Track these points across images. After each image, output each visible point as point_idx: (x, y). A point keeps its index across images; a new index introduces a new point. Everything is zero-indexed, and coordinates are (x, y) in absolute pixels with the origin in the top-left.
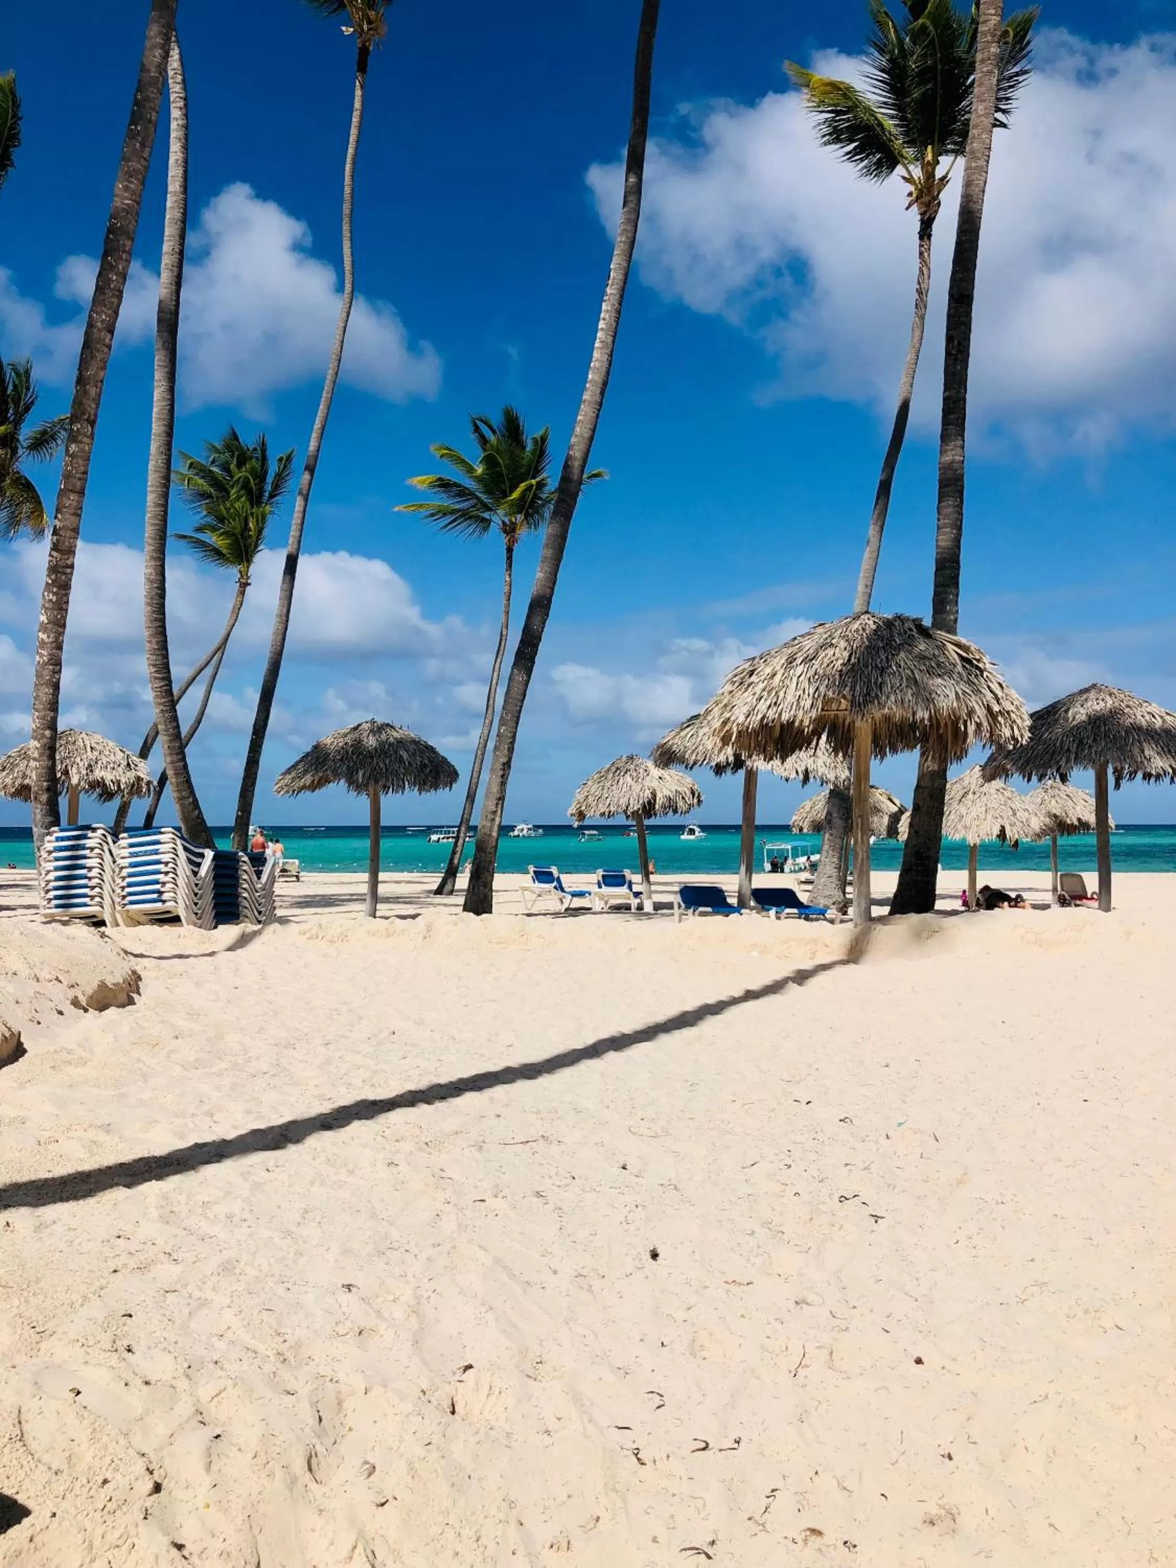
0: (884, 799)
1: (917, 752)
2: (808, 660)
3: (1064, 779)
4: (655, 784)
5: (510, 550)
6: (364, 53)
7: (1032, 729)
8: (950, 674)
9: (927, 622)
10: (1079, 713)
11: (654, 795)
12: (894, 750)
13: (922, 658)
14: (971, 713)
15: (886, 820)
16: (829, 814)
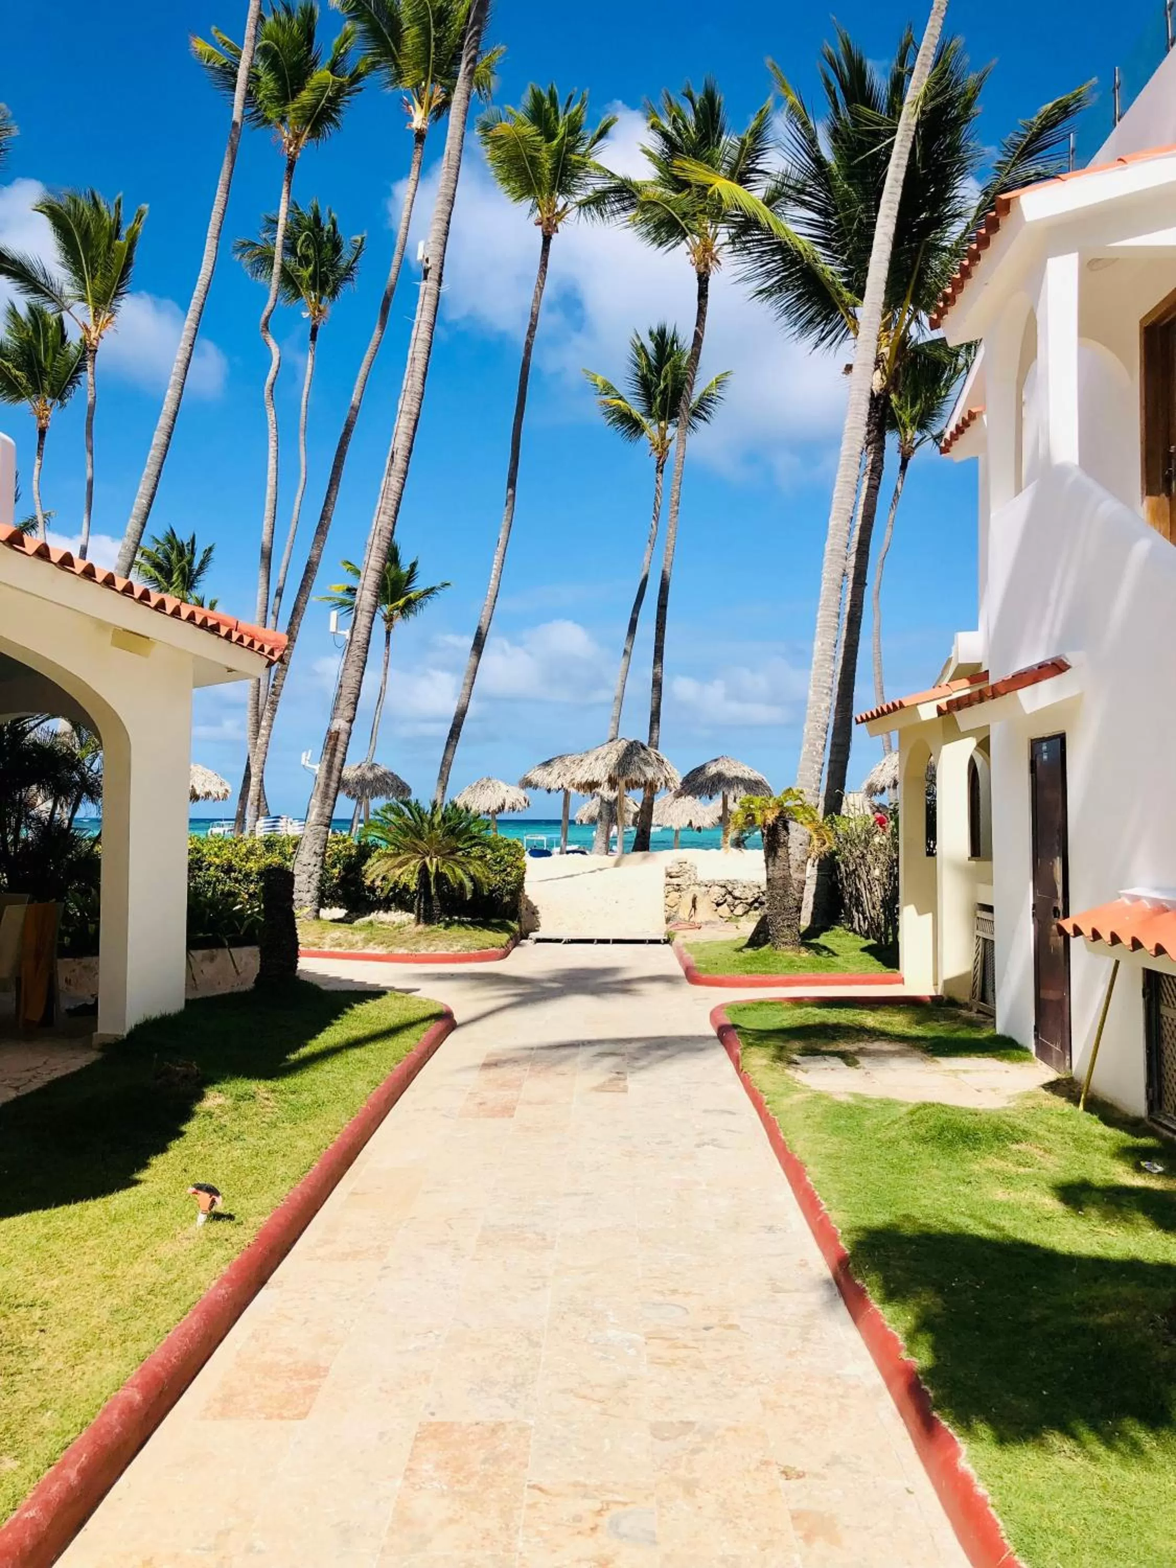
0: (631, 803)
1: (642, 789)
2: (604, 758)
3: (711, 798)
4: (505, 795)
5: (388, 633)
6: (314, 330)
7: (682, 784)
8: (652, 765)
9: (646, 743)
10: (712, 770)
11: (504, 800)
12: (633, 788)
13: (642, 759)
14: (659, 779)
15: (632, 816)
16: (600, 812)
